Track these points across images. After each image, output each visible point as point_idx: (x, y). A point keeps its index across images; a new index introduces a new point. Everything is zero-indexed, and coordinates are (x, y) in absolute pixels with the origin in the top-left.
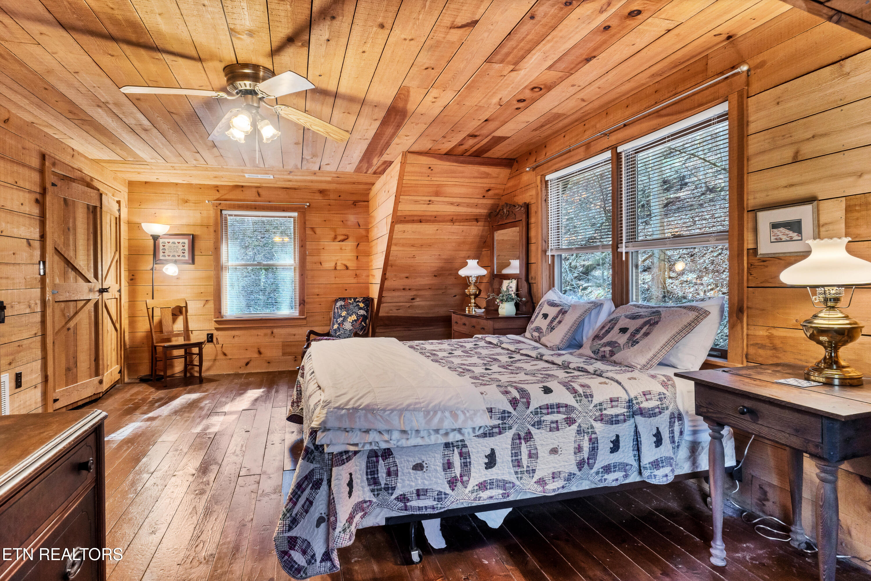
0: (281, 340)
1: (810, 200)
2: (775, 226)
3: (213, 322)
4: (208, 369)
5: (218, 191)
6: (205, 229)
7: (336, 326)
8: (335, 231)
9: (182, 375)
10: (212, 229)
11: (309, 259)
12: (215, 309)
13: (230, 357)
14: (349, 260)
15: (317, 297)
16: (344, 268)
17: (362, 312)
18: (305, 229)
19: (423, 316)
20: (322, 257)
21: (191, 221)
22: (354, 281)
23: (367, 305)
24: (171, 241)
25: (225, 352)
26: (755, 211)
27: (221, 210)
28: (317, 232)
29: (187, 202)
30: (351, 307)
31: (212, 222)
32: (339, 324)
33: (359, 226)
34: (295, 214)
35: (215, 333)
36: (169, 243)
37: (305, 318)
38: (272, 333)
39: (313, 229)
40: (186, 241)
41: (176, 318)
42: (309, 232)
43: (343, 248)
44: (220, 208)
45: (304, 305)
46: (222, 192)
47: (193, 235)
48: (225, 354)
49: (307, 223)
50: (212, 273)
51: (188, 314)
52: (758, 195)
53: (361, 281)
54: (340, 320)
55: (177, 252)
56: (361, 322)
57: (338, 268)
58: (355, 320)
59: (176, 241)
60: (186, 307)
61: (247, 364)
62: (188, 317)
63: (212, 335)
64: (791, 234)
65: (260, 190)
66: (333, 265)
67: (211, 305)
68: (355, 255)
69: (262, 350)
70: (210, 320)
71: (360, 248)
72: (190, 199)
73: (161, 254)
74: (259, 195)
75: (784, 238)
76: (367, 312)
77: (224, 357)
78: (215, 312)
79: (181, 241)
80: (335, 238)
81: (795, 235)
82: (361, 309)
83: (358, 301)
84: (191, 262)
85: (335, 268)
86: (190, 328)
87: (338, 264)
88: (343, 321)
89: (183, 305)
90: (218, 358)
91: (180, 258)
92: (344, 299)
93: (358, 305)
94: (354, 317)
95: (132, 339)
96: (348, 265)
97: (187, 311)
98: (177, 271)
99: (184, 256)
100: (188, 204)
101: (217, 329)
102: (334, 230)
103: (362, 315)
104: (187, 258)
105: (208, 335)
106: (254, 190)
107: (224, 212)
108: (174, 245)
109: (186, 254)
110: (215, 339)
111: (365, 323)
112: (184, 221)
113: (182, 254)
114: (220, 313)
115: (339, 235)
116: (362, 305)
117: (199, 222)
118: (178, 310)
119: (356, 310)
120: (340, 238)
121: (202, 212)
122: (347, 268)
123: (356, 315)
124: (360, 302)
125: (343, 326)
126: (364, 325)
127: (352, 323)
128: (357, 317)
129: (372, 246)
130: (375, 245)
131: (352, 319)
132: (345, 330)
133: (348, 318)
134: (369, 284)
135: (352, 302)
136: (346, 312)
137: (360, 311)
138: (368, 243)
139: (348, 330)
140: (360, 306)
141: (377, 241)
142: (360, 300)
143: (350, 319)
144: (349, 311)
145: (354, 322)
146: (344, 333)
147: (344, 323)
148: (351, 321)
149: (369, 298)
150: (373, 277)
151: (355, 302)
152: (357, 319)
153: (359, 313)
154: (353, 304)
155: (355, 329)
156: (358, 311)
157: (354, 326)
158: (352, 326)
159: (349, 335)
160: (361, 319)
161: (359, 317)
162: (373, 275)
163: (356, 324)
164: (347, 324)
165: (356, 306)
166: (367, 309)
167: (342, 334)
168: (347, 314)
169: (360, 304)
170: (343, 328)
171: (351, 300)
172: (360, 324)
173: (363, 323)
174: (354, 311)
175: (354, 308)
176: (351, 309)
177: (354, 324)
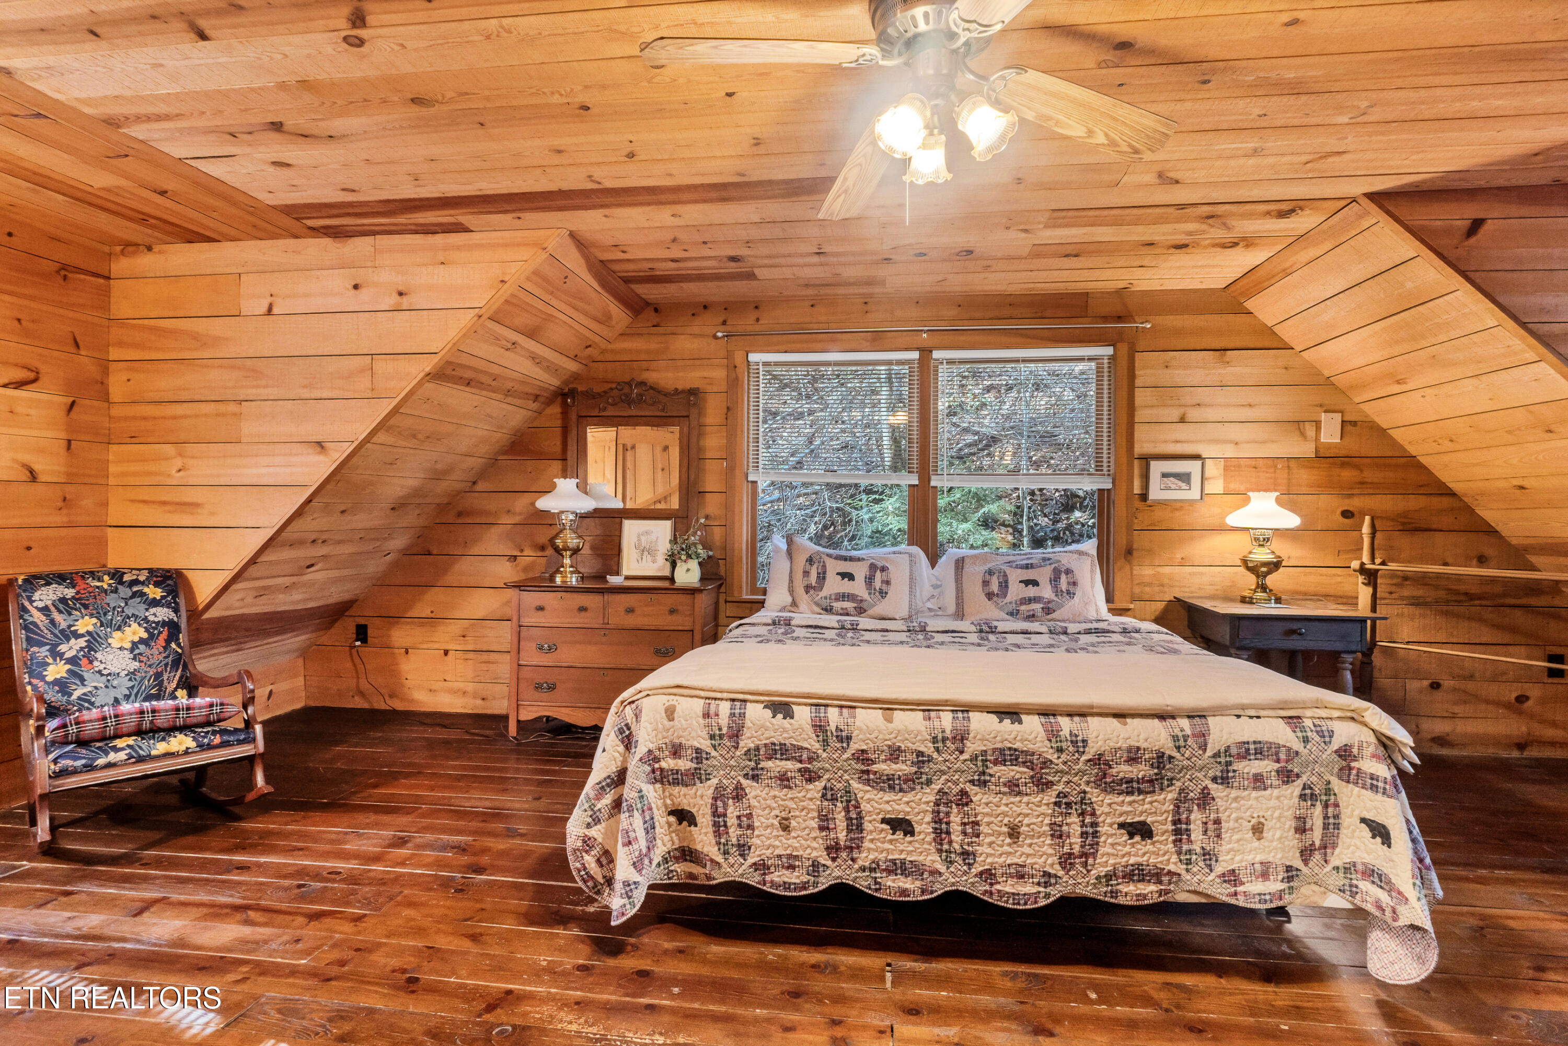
1: (1197, 457)
2: (1165, 475)
7: (56, 672)
14: (38, 451)
16: (25, 476)
17: (162, 614)
19: (300, 607)
22: (57, 518)
23: (173, 592)
26: (1146, 459)
30: (110, 600)
32: (72, 662)
33: (77, 346)
43: (19, 409)
52: (1145, 445)
53: (82, 519)
54: (72, 648)
56: (168, 642)
58: (142, 641)
64: (1180, 483)
68: (63, 435)
71: (81, 415)
75: (1173, 486)
76: (176, 611)
81: (1184, 485)
82: (154, 603)
83: (135, 583)
88: (90, 649)
92: (62, 578)
93: (142, 594)
94: (135, 632)
96: (36, 468)
103: (164, 624)
111: (179, 645)
115: (7, 365)
116: (154, 592)
119: (137, 607)
120: (8, 375)
122: (33, 476)
123: (139, 624)
124: (143, 583)
125: (96, 663)
126: (179, 651)
127: (132, 650)
128: (147, 630)
129: (155, 418)
130: (197, 416)
131: (130, 639)
132: (110, 674)
133: (107, 637)
134: (109, 529)
135: (110, 585)
136: (94, 620)
137: (153, 610)
138: (106, 405)
139: (123, 674)
140: (151, 596)
141: (232, 408)
142: (142, 578)
143: (122, 640)
144: (105, 614)
145: (142, 648)
146: (107, 687)
147: (99, 655)
148: (129, 645)
149: (168, 571)
150: (167, 508)
151: (121, 582)
152: (151, 636)
153: (151, 618)
154: (115, 591)
155: (150, 666)
156: (147, 610)
157: (145, 659)
158: (134, 659)
159: (133, 687)
160: (165, 635)
161: (154, 629)
162: (164, 503)
163: (148, 652)
164: (111, 657)
165: (131, 597)
166: (175, 602)
167: (99, 692)
168: (102, 625)
169: (146, 590)
170: (100, 672)
171: (100, 579)
172: (165, 648)
173: (173, 645)
174: (129, 611)
175: (126, 604)
176: (112, 605)
177: (140, 654)
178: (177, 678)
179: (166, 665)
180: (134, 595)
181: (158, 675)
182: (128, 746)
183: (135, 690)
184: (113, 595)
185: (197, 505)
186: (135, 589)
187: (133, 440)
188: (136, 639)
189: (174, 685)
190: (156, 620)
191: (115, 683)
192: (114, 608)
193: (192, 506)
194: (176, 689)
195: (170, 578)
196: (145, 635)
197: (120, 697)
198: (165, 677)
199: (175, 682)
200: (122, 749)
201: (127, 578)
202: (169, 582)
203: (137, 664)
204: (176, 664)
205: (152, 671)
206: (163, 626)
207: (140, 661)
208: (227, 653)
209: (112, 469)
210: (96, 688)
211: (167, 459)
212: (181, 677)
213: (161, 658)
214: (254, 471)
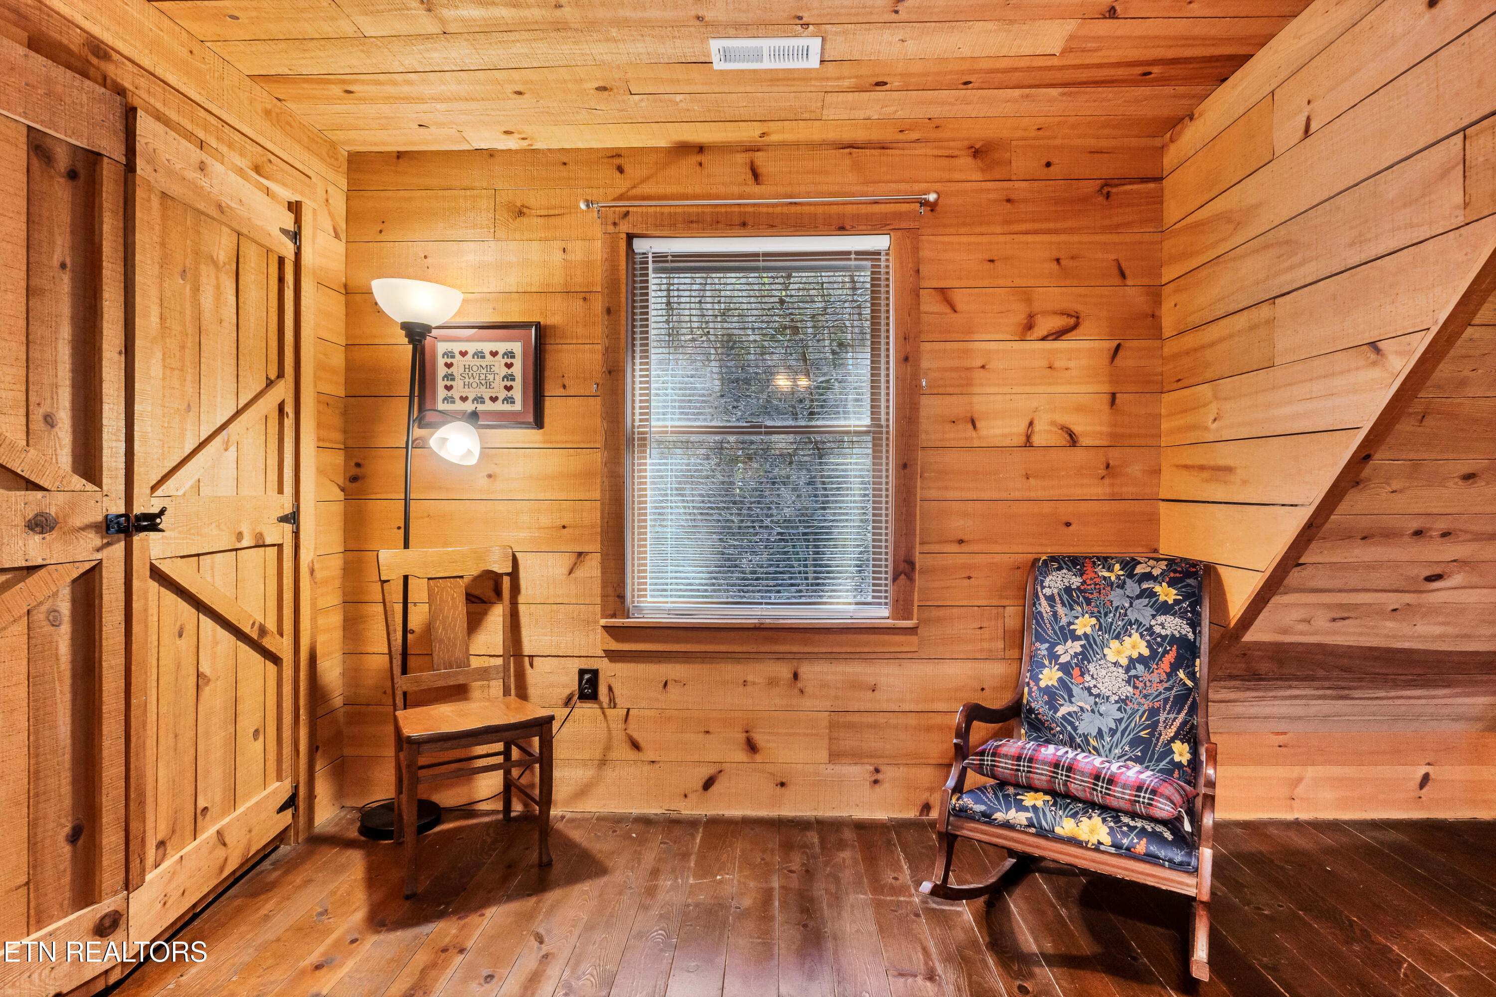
0: (827, 705)
3: (600, 630)
4: (583, 792)
5: (620, 169)
6: (577, 305)
7: (1050, 676)
8: (1028, 300)
9: (499, 806)
10: (598, 305)
11: (930, 406)
12: (605, 584)
13: (650, 755)
14: (1080, 409)
15: (955, 548)
16: (1063, 439)
17: (1173, 625)
18: (916, 293)
20: (976, 399)
21: (534, 279)
22: (1100, 490)
23: (1193, 598)
24: (472, 348)
25: (636, 736)
27: (630, 237)
28: (959, 306)
29: (521, 214)
30: (1116, 597)
31: (598, 277)
32: (1065, 668)
33: (1123, 275)
34: (880, 242)
35: (606, 668)
36: (463, 354)
37: (913, 630)
38: (796, 676)
39: (943, 293)
40: (517, 347)
41: (484, 614)
42: (930, 305)
43: (1057, 364)
44: (625, 227)
45: (911, 579)
46: (634, 172)
47: (538, 325)
48: (635, 745)
49: (925, 270)
50: (598, 458)
51: (521, 599)
53: (1128, 490)
54: (1068, 650)
55: (489, 385)
56: (1175, 667)
57: (1037, 440)
58: (1141, 659)
59: (487, 347)
60: (514, 575)
61: (708, 784)
62: (522, 609)
63: (595, 673)
65: (760, 158)
66: (1020, 427)
67: (592, 569)
68: (1106, 388)
69: (759, 738)
70: (588, 623)
71: (1126, 361)
72: (532, 202)
73: (441, 393)
74: (756, 175)
76: (1194, 624)
77: (632, 755)
78: (604, 596)
79: (502, 347)
80: (1029, 326)
82: (1164, 609)
83: (1148, 577)
84: (531, 419)
85: (1028, 442)
86: (527, 650)
87: (1037, 427)
88: (1084, 657)
89: (502, 567)
90: (614, 755)
91: (499, 406)
92: (1075, 563)
93: (1152, 594)
94: (1136, 644)
95: (352, 675)
96: (1076, 429)
97: (515, 589)
98: (477, 452)
99: (510, 400)
100: (525, 220)
101: (613, 656)
102: (1025, 294)
103: (1173, 640)
104: (518, 406)
105: (582, 672)
106: (741, 158)
107: (640, 246)
108: (478, 362)
109: (517, 393)
110: (603, 691)
111: (1192, 675)
112: (512, 281)
113: (503, 394)
114: (621, 597)
115: (1045, 313)
116: (1167, 593)
117: (558, 280)
118: (491, 584)
119: (1142, 612)
120: (1046, 325)
121: (569, 247)
122: (1073, 439)
123: (1142, 636)
124: (1155, 579)
125: (1087, 678)
126: (1190, 684)
127: (1128, 670)
128: (1149, 646)
129: (1196, 350)
130: (1231, 336)
131: (1128, 653)
132: (1098, 696)
133: (1104, 645)
134: (1162, 504)
135: (1118, 577)
136: (1093, 621)
137: (1161, 619)
138: (1159, 342)
139: (1114, 698)
140: (1162, 598)
141: (1265, 311)
142: (1156, 572)
143: (1119, 652)
144: (1106, 615)
145: (1140, 668)
146: (1093, 711)
147: (1091, 667)
148: (1124, 662)
149: (1194, 564)
150: (1205, 475)
151: (1131, 575)
152: (1154, 653)
153: (1158, 629)
154: (1122, 586)
155: (1145, 696)
156: (1154, 616)
157: (1140, 685)
158: (1128, 682)
159: (1120, 721)
160: (1171, 657)
161: (1160, 645)
162: (1202, 468)
163: (1147, 677)
164: (1104, 672)
165: (1139, 597)
166: (1194, 611)
167: (1085, 716)
168: (1100, 629)
169: (1157, 589)
170: (1089, 689)
171: (1110, 569)
172: (1169, 675)
173: (1181, 674)
174: (1132, 616)
175: (1131, 605)
176: (1115, 605)
177: (1136, 677)
178: (1177, 723)
179: (1166, 700)
180: (1142, 594)
181: (1153, 712)
182: (1035, 807)
183: (1123, 726)
184: (1119, 591)
185: (1229, 469)
186: (1145, 586)
187: (1180, 385)
188: (1135, 655)
189: (1171, 732)
190: (1163, 632)
191: (1103, 709)
192: (1117, 608)
193: (1223, 471)
194: (1172, 740)
195: (1194, 575)
196: (1146, 652)
197: (1105, 729)
198: (1162, 717)
199: (1174, 729)
200: (1026, 809)
201: (1139, 570)
202: (1190, 581)
203: (1130, 689)
204: (1179, 702)
205: (1147, 704)
206: (1171, 644)
207: (1135, 687)
208: (1320, 697)
209: (1165, 425)
210: (1082, 709)
211: (1204, 406)
212: (1184, 723)
213: (1161, 689)
214: (1287, 410)
